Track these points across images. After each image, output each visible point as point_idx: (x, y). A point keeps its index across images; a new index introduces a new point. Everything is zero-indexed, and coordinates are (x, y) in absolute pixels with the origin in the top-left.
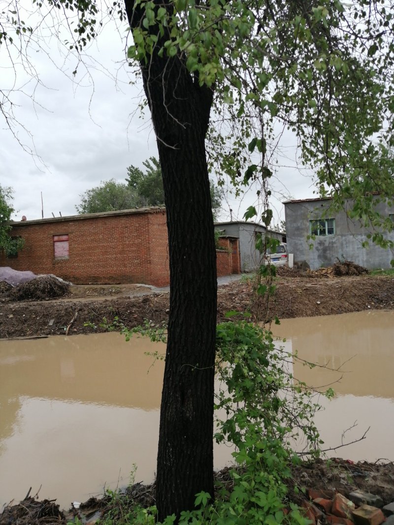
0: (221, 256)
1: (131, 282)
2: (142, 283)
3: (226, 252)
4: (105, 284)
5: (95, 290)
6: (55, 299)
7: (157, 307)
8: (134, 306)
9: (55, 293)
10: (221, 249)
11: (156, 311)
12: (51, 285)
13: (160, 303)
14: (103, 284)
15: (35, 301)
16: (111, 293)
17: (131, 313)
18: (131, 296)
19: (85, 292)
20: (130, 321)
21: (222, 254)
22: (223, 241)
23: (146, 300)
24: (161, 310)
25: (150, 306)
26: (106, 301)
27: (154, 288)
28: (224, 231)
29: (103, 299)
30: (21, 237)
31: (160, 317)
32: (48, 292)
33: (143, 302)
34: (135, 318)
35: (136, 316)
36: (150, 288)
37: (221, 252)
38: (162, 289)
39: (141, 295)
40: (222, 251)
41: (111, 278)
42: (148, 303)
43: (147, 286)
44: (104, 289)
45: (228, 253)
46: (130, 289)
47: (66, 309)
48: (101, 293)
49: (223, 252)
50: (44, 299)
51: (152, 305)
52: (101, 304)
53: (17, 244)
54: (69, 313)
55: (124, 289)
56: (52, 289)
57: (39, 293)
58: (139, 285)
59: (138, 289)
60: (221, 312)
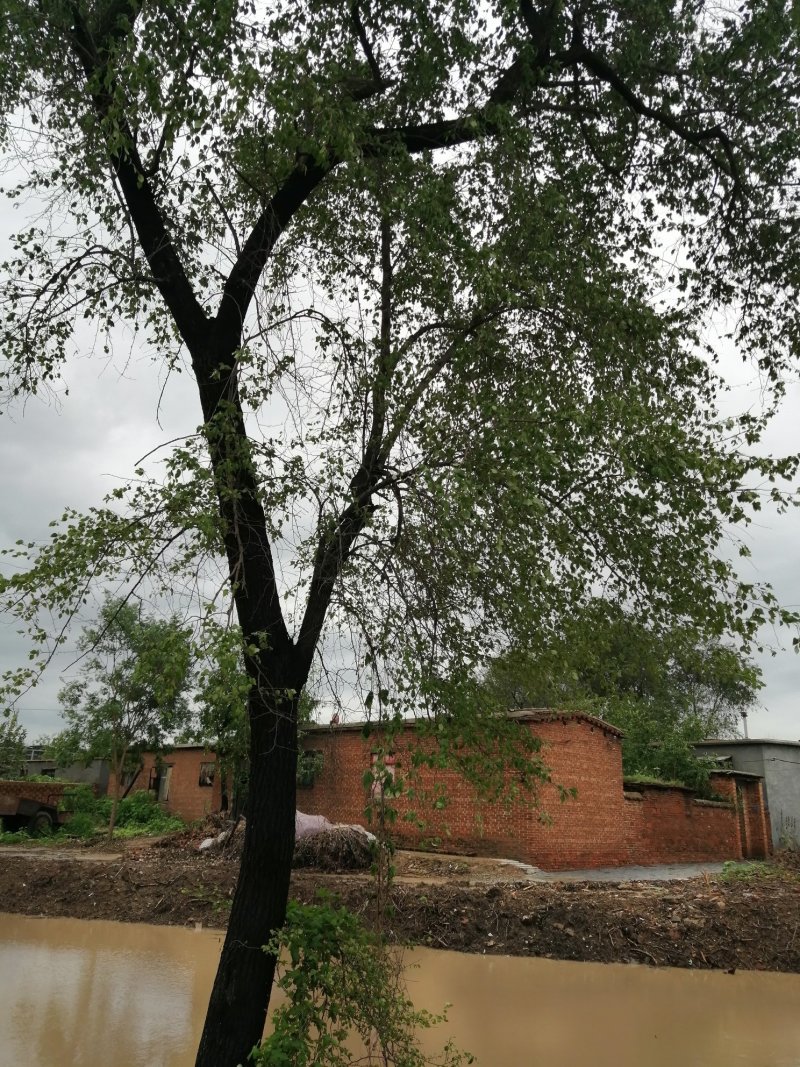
0: (712, 814)
1: (495, 854)
2: (513, 859)
3: (726, 808)
4: (449, 853)
5: (424, 863)
6: (352, 873)
7: (508, 909)
8: (467, 900)
9: (355, 861)
10: (717, 799)
11: (505, 916)
12: (349, 846)
13: (518, 901)
14: (444, 853)
15: (317, 872)
16: (451, 871)
17: (458, 913)
18: (472, 883)
19: (407, 865)
20: (453, 930)
21: (717, 810)
22: (721, 782)
23: (494, 893)
24: (514, 916)
25: (498, 905)
26: (423, 885)
27: (533, 871)
28: (730, 759)
29: (418, 881)
30: (320, 752)
31: (509, 929)
32: (344, 858)
33: (487, 896)
34: (464, 925)
35: (466, 921)
36: (524, 871)
37: (711, 807)
38: (552, 875)
39: (492, 882)
40: (715, 803)
41: (459, 842)
42: (497, 898)
43: (522, 865)
44: (440, 863)
45: (733, 809)
46: (486, 867)
47: (352, 892)
48: (434, 868)
49: (718, 807)
50: (332, 870)
51: (503, 904)
52: (413, 890)
53: (312, 765)
54: (354, 900)
55: (476, 867)
56: (350, 853)
57: (327, 857)
58: (504, 861)
59: (500, 870)
60: (634, 935)
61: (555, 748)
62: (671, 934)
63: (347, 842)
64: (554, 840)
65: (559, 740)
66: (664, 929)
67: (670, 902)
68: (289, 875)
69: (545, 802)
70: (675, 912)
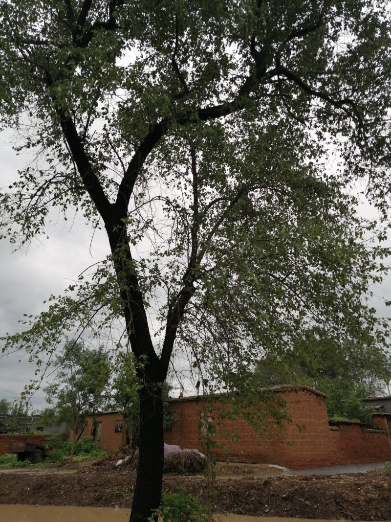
0: (376, 437)
1: (266, 462)
2: (274, 464)
3: (383, 433)
4: (242, 463)
5: (230, 468)
6: (194, 475)
7: (275, 491)
8: (253, 487)
9: (195, 468)
10: (378, 429)
11: (273, 495)
12: (191, 461)
13: (279, 487)
14: (240, 462)
15: (176, 475)
16: (244, 472)
17: (249, 495)
18: (255, 478)
19: (221, 469)
20: (247, 504)
21: (378, 434)
22: (379, 419)
23: (267, 483)
24: (278, 495)
25: (269, 489)
26: (230, 480)
27: (286, 470)
28: (382, 407)
29: (228, 478)
30: (175, 412)
31: (276, 502)
32: (189, 467)
33: (263, 485)
34: (252, 501)
35: (253, 499)
36: (282, 470)
37: (375, 433)
38: (296, 472)
39: (266, 477)
40: (377, 431)
41: (247, 456)
42: (268, 486)
43: (280, 467)
44: (238, 468)
45: (386, 433)
46: (262, 469)
47: (194, 485)
48: (235, 471)
49: (379, 433)
50: (183, 474)
51: (272, 489)
52: (225, 483)
53: (170, 420)
54: (195, 489)
55: (256, 469)
56: (192, 464)
57: (180, 467)
58: (271, 466)
59: (269, 470)
60: (341, 504)
61: (292, 405)
62: (361, 502)
63: (190, 459)
64: (296, 454)
65: (294, 401)
66: (357, 500)
67: (359, 485)
69: (289, 433)
70: (362, 491)
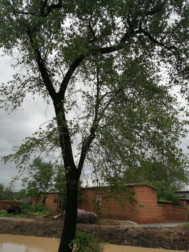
0: (180, 210)
1: (126, 220)
2: (131, 221)
3: (183, 208)
4: (115, 219)
5: (109, 222)
6: (91, 224)
7: (130, 234)
8: (119, 231)
9: (92, 221)
10: (181, 206)
11: (129, 236)
12: (90, 217)
13: (132, 232)
14: (114, 219)
15: (83, 224)
16: (115, 224)
17: (117, 235)
18: (121, 227)
19: (105, 222)
20: (116, 239)
22: (182, 202)
23: (126, 230)
24: (131, 236)
25: (127, 233)
26: (109, 227)
27: (136, 224)
28: (184, 196)
29: (108, 226)
30: (83, 194)
31: (130, 239)
32: (89, 220)
33: (124, 230)
34: (119, 238)
35: (119, 237)
36: (134, 224)
37: (180, 208)
38: (140, 225)
39: (126, 227)
40: (181, 207)
41: (118, 217)
42: (127, 231)
43: (133, 223)
44: (113, 222)
45: (185, 208)
46: (124, 223)
47: (91, 229)
48: (111, 223)
49: (181, 208)
50: (86, 224)
51: (128, 232)
52: (106, 229)
53: (81, 197)
54: (92, 231)
55: (122, 223)
56: (91, 219)
57: (85, 220)
58: (129, 222)
59: (127, 224)
60: (161, 241)
61: (140, 193)
62: (171, 241)
64: (141, 216)
65: (141, 191)
66: (169, 240)
67: (170, 233)
68: (76, 225)
70: (172, 235)
